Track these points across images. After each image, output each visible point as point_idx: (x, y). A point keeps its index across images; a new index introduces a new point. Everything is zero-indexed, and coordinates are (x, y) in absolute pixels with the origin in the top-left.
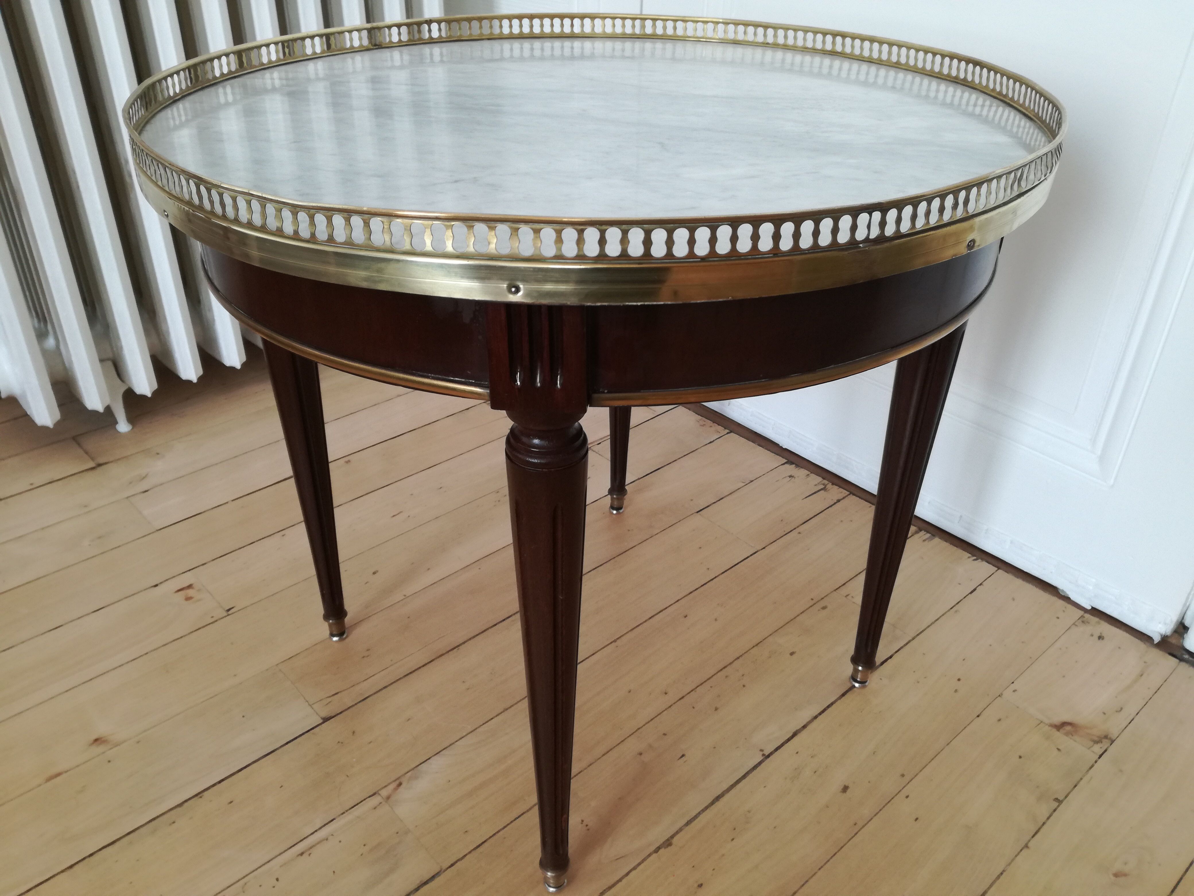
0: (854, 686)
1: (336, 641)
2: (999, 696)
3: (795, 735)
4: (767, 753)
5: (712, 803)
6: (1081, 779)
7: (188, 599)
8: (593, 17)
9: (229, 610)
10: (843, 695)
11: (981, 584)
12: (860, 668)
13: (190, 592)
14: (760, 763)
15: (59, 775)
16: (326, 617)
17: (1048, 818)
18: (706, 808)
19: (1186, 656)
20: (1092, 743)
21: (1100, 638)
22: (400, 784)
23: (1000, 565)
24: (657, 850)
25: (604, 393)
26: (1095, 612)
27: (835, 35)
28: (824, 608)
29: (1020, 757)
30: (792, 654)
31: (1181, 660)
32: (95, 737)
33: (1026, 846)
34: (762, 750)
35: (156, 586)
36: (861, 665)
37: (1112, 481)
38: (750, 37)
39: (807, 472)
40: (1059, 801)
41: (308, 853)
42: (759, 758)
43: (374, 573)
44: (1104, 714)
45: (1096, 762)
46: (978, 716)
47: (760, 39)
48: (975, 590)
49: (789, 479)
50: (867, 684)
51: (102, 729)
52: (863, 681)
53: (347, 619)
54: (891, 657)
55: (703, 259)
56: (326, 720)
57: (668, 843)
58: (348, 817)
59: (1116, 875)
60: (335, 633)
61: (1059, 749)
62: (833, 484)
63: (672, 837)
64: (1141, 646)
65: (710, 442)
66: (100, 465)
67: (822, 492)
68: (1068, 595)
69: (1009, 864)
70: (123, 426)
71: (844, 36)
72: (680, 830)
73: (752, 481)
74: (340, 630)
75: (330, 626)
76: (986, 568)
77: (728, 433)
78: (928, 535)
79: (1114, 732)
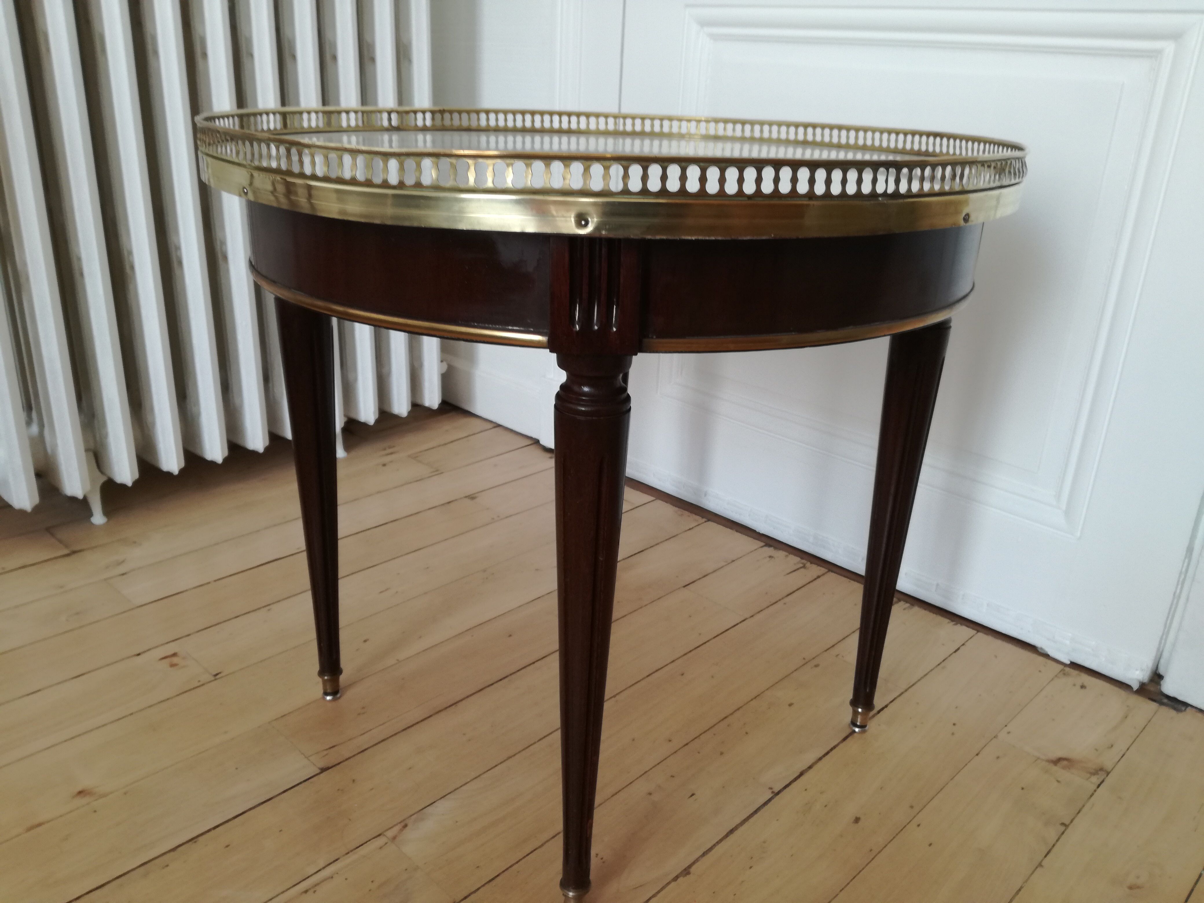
0: (854, 732)
1: (330, 701)
2: (995, 737)
3: (801, 774)
4: (776, 790)
5: (727, 836)
6: (1084, 806)
7: (173, 665)
9: (217, 674)
10: (845, 739)
11: (963, 645)
12: (860, 710)
13: (175, 660)
14: (770, 800)
15: (39, 825)
16: (321, 673)
17: (1057, 841)
18: (721, 840)
19: (1165, 701)
20: (1089, 775)
21: (1083, 687)
22: (406, 826)
23: (979, 628)
24: (676, 878)
25: (652, 338)
26: (1074, 665)
28: (817, 666)
29: (1023, 789)
30: (790, 705)
31: (1161, 704)
32: (80, 789)
33: (1040, 865)
34: (771, 788)
35: (139, 655)
36: (861, 707)
37: (1078, 534)
39: (787, 554)
40: (1065, 826)
41: (312, 890)
42: (769, 795)
43: (365, 641)
44: (1096, 750)
45: (1095, 791)
46: (977, 755)
48: (958, 649)
49: (768, 559)
50: (867, 728)
51: (85, 782)
52: (863, 724)
53: (342, 678)
54: (886, 706)
56: (323, 770)
57: (686, 872)
58: (353, 857)
59: (1131, 888)
60: (329, 691)
61: (1058, 781)
62: (811, 563)
63: (690, 866)
64: (1123, 693)
65: (690, 529)
66: (74, 552)
67: (802, 570)
68: (1047, 652)
69: (1026, 881)
70: (98, 518)
72: (697, 860)
73: (733, 561)
74: (334, 690)
75: (324, 682)
76: (966, 631)
77: (705, 522)
78: (908, 605)
79: (1108, 765)
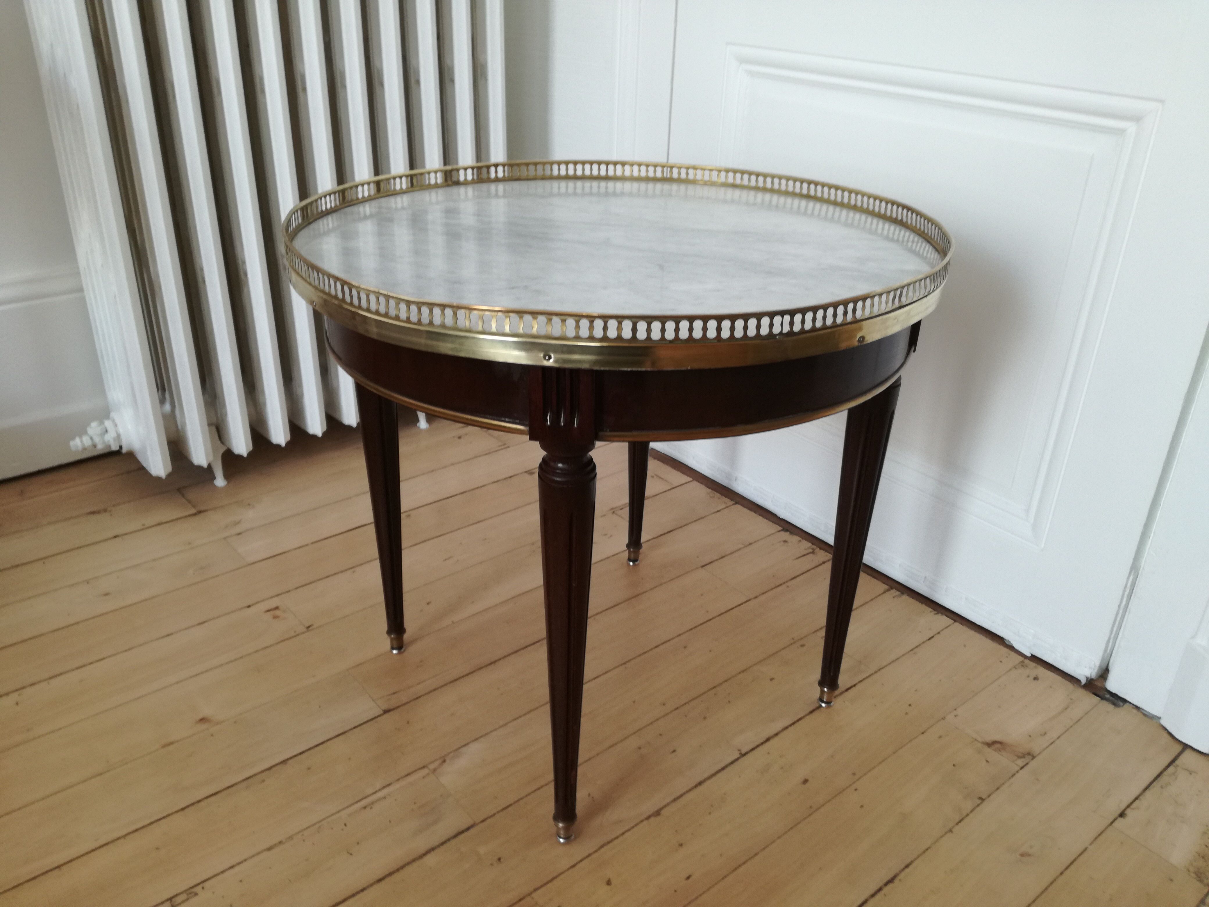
0: (821, 706)
1: (396, 654)
2: (943, 719)
3: (768, 740)
4: (743, 752)
5: (696, 786)
6: (1003, 784)
7: (275, 617)
8: (623, 164)
9: (309, 627)
10: (811, 712)
11: (939, 633)
12: (826, 690)
13: (277, 613)
14: (737, 759)
15: (172, 743)
16: (389, 632)
17: (971, 811)
18: (690, 790)
19: (1108, 696)
20: (1016, 758)
21: (1036, 679)
22: (444, 761)
23: (957, 619)
24: (648, 818)
25: (607, 431)
26: (1034, 658)
27: (810, 183)
28: (803, 646)
29: (954, 765)
30: (772, 679)
31: (1103, 698)
32: (201, 716)
33: (951, 831)
34: (739, 750)
35: (249, 606)
36: (826, 686)
37: (1043, 546)
38: (745, 182)
39: (800, 539)
40: (982, 800)
41: (370, 807)
42: (737, 755)
43: (428, 604)
44: (1030, 736)
45: (1017, 772)
46: (923, 733)
47: (753, 183)
48: (933, 637)
49: (782, 543)
50: (832, 704)
51: (206, 712)
52: (829, 701)
53: (406, 636)
54: (854, 685)
55: (671, 342)
56: (386, 712)
57: (657, 813)
58: (403, 783)
59: (1022, 855)
60: (395, 646)
61: (987, 761)
62: (820, 549)
63: (661, 809)
64: (1070, 686)
65: (718, 511)
66: (200, 512)
67: (811, 555)
68: (1012, 644)
69: (935, 843)
70: (220, 481)
71: (816, 184)
72: (668, 804)
73: (750, 544)
74: (399, 645)
75: (392, 640)
76: (944, 620)
77: (733, 504)
78: (898, 593)
79: (1036, 750)
